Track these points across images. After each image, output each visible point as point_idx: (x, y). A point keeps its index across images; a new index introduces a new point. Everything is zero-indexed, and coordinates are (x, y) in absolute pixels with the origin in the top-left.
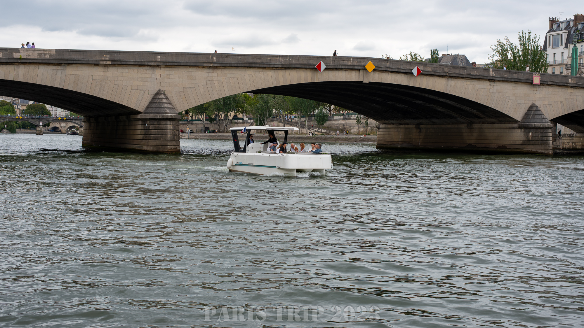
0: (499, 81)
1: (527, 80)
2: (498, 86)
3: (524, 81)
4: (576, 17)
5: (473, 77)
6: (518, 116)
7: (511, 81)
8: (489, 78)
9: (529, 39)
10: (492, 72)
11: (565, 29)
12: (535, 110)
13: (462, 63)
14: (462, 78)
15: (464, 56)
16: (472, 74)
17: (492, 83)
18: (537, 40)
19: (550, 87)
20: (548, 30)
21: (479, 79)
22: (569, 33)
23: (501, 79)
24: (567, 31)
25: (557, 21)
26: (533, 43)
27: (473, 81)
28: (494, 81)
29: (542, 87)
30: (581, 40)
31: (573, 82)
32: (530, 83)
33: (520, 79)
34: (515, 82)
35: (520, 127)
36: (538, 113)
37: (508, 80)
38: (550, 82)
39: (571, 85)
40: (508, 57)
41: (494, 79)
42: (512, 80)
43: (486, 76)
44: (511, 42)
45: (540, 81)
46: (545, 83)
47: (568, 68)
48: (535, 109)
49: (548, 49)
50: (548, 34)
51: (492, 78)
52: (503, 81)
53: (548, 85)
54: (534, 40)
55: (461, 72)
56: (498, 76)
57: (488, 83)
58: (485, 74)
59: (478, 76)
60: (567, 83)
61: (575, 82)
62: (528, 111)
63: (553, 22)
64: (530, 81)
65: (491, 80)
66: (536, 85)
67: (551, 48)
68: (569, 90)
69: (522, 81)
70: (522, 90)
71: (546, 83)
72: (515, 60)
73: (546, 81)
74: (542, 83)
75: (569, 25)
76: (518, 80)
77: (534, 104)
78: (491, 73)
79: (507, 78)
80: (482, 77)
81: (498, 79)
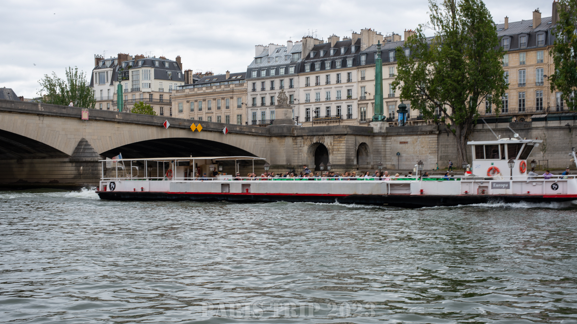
0: (48, 116)
1: (76, 115)
2: (47, 121)
3: (73, 116)
4: (120, 55)
5: (22, 111)
6: (69, 151)
7: (60, 117)
8: (38, 113)
9: (76, 75)
10: (41, 106)
11: (110, 67)
12: (85, 145)
13: (9, 96)
14: (10, 112)
15: (11, 89)
16: (20, 108)
17: (41, 118)
18: (83, 76)
19: (98, 122)
20: (94, 67)
21: (27, 113)
22: (114, 71)
23: (50, 114)
24: (112, 69)
25: (102, 59)
26: (80, 79)
27: (21, 115)
28: (43, 115)
29: (91, 122)
30: (125, 78)
31: (119, 118)
32: (80, 118)
33: (69, 114)
34: (64, 117)
35: (71, 162)
36: (88, 147)
37: (58, 114)
38: (98, 117)
39: (118, 121)
40: (56, 92)
41: (43, 113)
42: (61, 115)
43: (35, 111)
44: (59, 77)
45: (89, 116)
46: (93, 118)
47: (114, 104)
48: (84, 143)
49: (95, 85)
50: (95, 71)
51: (41, 113)
52: (52, 116)
53: (96, 120)
54: (81, 77)
55: (9, 106)
56: (48, 110)
57: (37, 118)
58: (34, 108)
59: (27, 110)
60: (114, 119)
61: (121, 118)
62: (78, 145)
63: (98, 60)
64: (79, 117)
65: (40, 114)
66: (85, 120)
67: (98, 84)
68: (117, 126)
69: (72, 116)
70: (71, 125)
71: (95, 118)
72: (63, 95)
73: (94, 117)
74: (91, 118)
75: (113, 63)
76: (67, 115)
77: (83, 139)
78: (40, 108)
79: (56, 113)
80: (31, 112)
81: (47, 114)
